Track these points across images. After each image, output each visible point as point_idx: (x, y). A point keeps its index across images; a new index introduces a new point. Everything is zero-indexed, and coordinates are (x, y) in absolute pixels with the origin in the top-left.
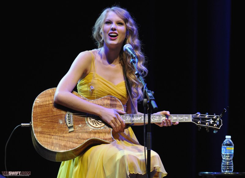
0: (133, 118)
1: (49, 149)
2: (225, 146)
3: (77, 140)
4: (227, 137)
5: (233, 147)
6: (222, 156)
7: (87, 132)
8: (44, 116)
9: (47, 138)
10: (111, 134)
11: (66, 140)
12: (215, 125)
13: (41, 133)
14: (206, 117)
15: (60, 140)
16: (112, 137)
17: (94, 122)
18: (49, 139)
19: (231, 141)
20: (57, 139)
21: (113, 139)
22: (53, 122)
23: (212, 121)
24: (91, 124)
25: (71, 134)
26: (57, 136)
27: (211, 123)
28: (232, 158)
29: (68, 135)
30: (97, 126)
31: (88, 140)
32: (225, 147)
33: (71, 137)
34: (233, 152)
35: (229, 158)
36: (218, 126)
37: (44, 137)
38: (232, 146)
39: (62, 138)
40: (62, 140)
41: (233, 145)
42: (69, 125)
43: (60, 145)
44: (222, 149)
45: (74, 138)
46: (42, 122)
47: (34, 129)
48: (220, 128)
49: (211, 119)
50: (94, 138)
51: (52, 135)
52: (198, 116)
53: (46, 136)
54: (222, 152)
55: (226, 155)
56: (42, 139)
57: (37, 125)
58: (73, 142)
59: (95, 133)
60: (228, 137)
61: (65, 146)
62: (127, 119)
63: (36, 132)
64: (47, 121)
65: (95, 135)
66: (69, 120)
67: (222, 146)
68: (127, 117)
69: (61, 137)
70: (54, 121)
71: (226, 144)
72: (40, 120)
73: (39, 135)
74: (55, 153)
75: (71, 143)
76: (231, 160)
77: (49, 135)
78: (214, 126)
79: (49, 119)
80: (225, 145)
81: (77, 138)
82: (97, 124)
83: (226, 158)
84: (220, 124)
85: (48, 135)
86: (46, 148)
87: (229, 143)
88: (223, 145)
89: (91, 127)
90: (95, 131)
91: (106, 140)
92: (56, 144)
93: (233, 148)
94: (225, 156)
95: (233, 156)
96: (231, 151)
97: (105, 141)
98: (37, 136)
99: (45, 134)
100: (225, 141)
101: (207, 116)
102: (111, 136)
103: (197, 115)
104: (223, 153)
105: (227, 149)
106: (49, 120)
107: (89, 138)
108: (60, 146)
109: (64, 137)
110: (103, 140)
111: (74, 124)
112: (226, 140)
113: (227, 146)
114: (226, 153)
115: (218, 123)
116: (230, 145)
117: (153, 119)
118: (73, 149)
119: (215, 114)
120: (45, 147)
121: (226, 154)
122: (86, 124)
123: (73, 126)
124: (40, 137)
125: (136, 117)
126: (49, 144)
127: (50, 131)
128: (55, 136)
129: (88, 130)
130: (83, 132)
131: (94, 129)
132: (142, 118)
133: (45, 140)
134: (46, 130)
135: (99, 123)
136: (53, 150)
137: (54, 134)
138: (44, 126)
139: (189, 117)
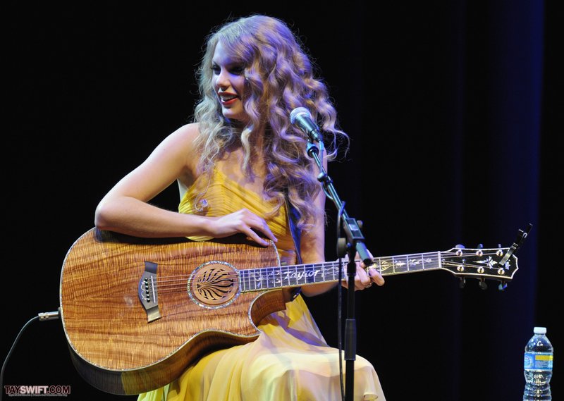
0: (301, 273)
1: (101, 367)
2: (533, 353)
3: (169, 339)
4: (537, 330)
5: (552, 353)
6: (525, 375)
7: (191, 318)
8: (88, 290)
9: (97, 340)
10: (250, 317)
11: (143, 341)
12: (499, 272)
13: (82, 330)
14: (477, 254)
15: (127, 342)
16: (252, 323)
17: (208, 294)
18: (100, 344)
19: (546, 339)
20: (121, 341)
21: (253, 328)
22: (109, 302)
23: (492, 263)
24: (202, 298)
25: (152, 327)
26: (121, 334)
27: (491, 267)
28: (548, 381)
29: (146, 329)
30: (216, 302)
31: (194, 336)
32: (531, 355)
33: (155, 333)
34: (551, 366)
35: (542, 380)
36: (508, 273)
37: (90, 340)
38: (550, 351)
39: (132, 338)
40: (131, 342)
41: (552, 349)
42: (148, 306)
43: (127, 355)
44: (525, 358)
45: (162, 335)
46: (86, 305)
47: (65, 322)
48: (511, 278)
49: (490, 258)
50: (208, 330)
51: (109, 333)
52: (457, 253)
53: (95, 336)
54: (525, 367)
55: (535, 373)
56: (85, 344)
57: (72, 312)
58: (159, 345)
59: (211, 318)
60: (540, 331)
61: (140, 356)
62: (286, 278)
63: (72, 329)
64: (97, 302)
65: (209, 323)
66: (147, 293)
67: (526, 352)
68: (285, 273)
69: (130, 334)
70: (111, 299)
71: (536, 346)
72: (80, 299)
73: (77, 336)
74: (118, 374)
75: (153, 347)
76: (546, 386)
77: (102, 333)
78: (497, 274)
79: (100, 296)
80: (532, 350)
81: (168, 335)
82: (216, 297)
83: (534, 379)
84: (512, 267)
85: (99, 333)
86: (96, 365)
87: (542, 345)
88: (528, 349)
89: (200, 305)
90: (212, 313)
91: (237, 331)
92: (119, 353)
93: (551, 357)
94: (531, 375)
95: (551, 376)
96: (547, 363)
97: (236, 335)
98: (72, 339)
99: (92, 332)
100: (532, 340)
101: (479, 252)
102: (249, 321)
103: (455, 251)
104: (527, 367)
105: (537, 358)
106: (99, 299)
107: (197, 331)
108: (129, 357)
109: (136, 334)
110: (229, 333)
111: (159, 303)
112: (534, 337)
113: (536, 351)
114: (534, 368)
115: (508, 265)
116: (544, 349)
118: (159, 361)
119: (500, 245)
120: (93, 364)
121: (534, 370)
122: (189, 298)
123: (157, 306)
124: (80, 340)
125: (307, 270)
126: (101, 354)
127: (103, 325)
128: (116, 334)
129: (194, 314)
130: (183, 319)
131: (209, 308)
132: (321, 272)
133: (91, 347)
134: (93, 323)
135: (220, 293)
136: (112, 368)
137: (112, 331)
138: (89, 313)
139: (435, 258)
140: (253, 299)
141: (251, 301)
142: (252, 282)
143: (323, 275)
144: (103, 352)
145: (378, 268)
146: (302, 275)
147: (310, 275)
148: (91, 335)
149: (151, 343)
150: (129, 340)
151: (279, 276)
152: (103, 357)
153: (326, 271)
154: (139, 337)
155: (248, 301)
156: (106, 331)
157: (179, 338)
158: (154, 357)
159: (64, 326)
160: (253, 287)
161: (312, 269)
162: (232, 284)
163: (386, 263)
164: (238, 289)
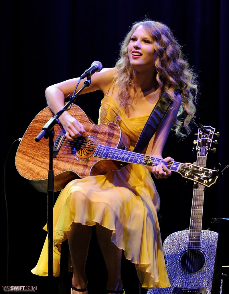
7: (68, 162)
9: (26, 160)
11: (43, 166)
12: (204, 182)
13: (24, 153)
16: (90, 173)
18: (26, 162)
20: (35, 164)
23: (203, 176)
26: (37, 160)
30: (82, 157)
31: (64, 171)
37: (24, 159)
39: (40, 164)
40: (38, 166)
47: (20, 146)
49: (205, 173)
50: (71, 171)
51: (33, 158)
53: (27, 158)
59: (75, 165)
62: (114, 155)
63: (20, 151)
68: (115, 152)
69: (40, 162)
72: (31, 137)
73: (20, 155)
82: (83, 155)
85: (29, 156)
90: (77, 163)
91: (81, 175)
92: (31, 169)
99: (27, 155)
101: (200, 169)
103: (188, 165)
107: (67, 169)
108: (34, 173)
109: (43, 162)
110: (78, 175)
111: (60, 150)
115: (210, 180)
117: (141, 161)
123: (58, 151)
124: (20, 157)
125: (124, 154)
126: (24, 167)
127: (33, 153)
128: (35, 159)
129: (70, 160)
130: (64, 161)
131: (78, 159)
132: (130, 157)
133: (22, 163)
134: (29, 151)
135: (85, 153)
136: (24, 176)
137: (35, 157)
138: (31, 145)
139: (177, 166)
140: (97, 161)
141: (95, 162)
142: (100, 153)
143: (129, 159)
144: (25, 166)
145: (152, 163)
146: (121, 156)
147: (124, 157)
148: (26, 156)
149: (46, 169)
150: (38, 164)
151: (112, 153)
152: (24, 170)
153: (131, 157)
154: (43, 164)
155: (94, 161)
156: (32, 157)
157: (58, 170)
158: (43, 176)
159: (18, 148)
160: (99, 155)
161: (126, 154)
162: (93, 151)
163: (157, 161)
164: (93, 154)
